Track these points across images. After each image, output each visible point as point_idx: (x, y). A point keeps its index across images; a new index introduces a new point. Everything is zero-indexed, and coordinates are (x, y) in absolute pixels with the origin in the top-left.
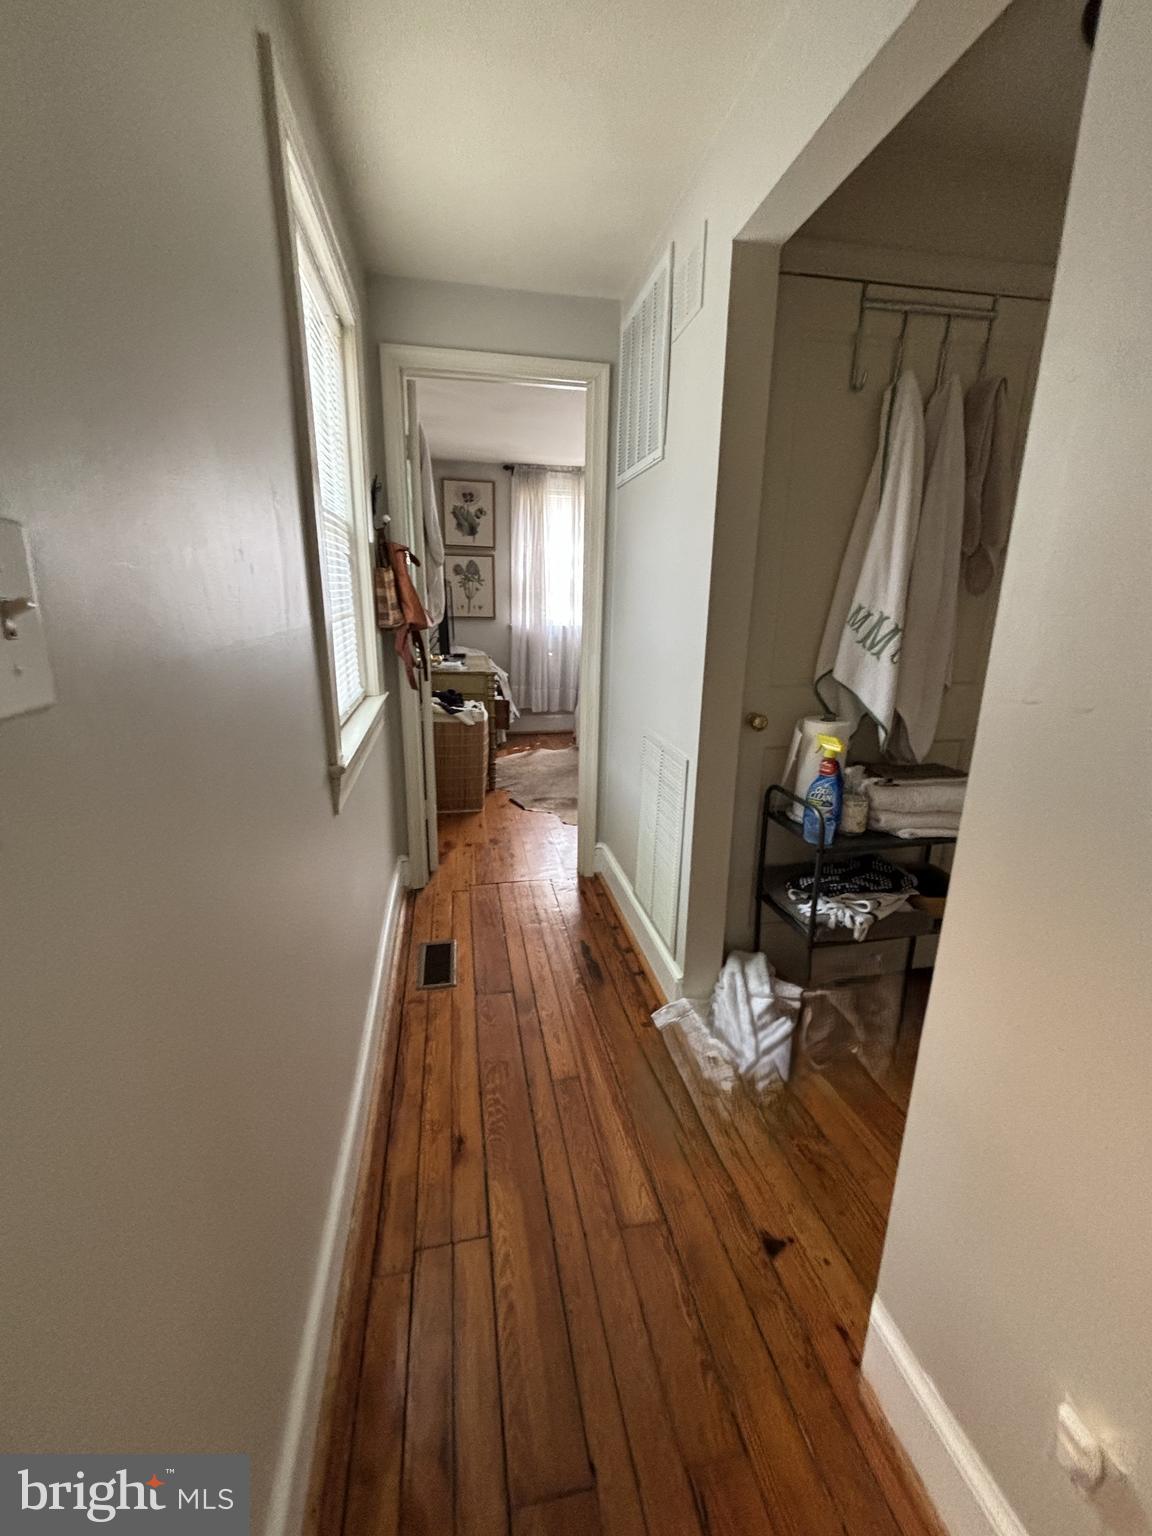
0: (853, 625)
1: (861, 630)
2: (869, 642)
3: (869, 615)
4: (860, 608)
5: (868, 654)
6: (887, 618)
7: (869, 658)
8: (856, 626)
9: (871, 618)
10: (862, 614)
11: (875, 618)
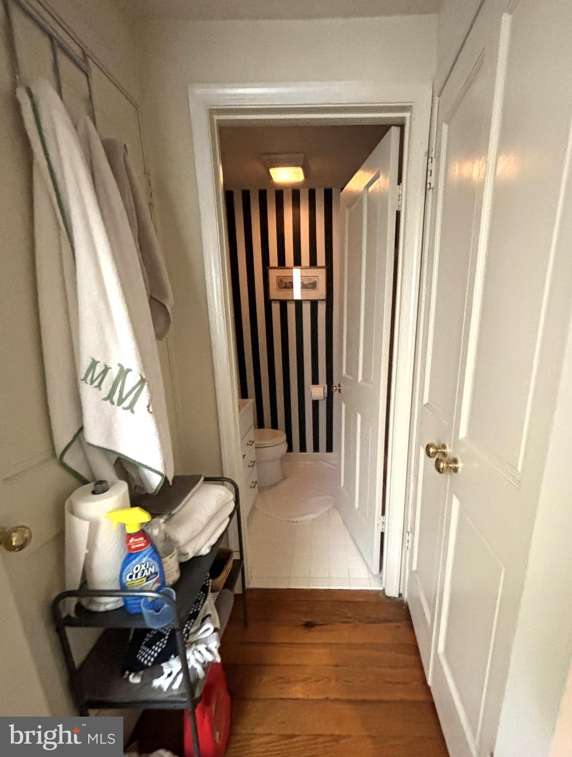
0: (92, 382)
1: (103, 386)
2: (116, 397)
3: (106, 369)
4: (94, 363)
5: (120, 410)
6: (129, 370)
7: (120, 413)
8: (96, 383)
9: (110, 370)
10: (99, 369)
11: (114, 372)
